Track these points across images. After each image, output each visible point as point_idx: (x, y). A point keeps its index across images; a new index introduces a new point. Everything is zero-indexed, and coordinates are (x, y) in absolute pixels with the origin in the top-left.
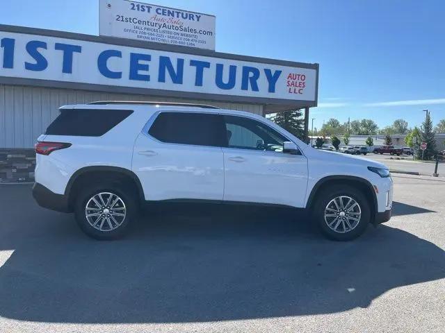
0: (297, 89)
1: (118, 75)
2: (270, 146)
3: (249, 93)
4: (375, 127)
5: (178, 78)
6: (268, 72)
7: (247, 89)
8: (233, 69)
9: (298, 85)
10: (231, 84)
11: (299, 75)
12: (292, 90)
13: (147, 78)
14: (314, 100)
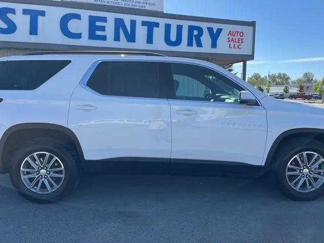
0: (237, 44)
1: (78, 36)
2: (219, 96)
3: (194, 49)
4: (288, 78)
5: (131, 38)
6: (210, 30)
7: (192, 46)
8: (180, 28)
9: (237, 41)
10: (178, 42)
11: (238, 32)
12: (232, 46)
13: (104, 38)
14: (251, 54)
